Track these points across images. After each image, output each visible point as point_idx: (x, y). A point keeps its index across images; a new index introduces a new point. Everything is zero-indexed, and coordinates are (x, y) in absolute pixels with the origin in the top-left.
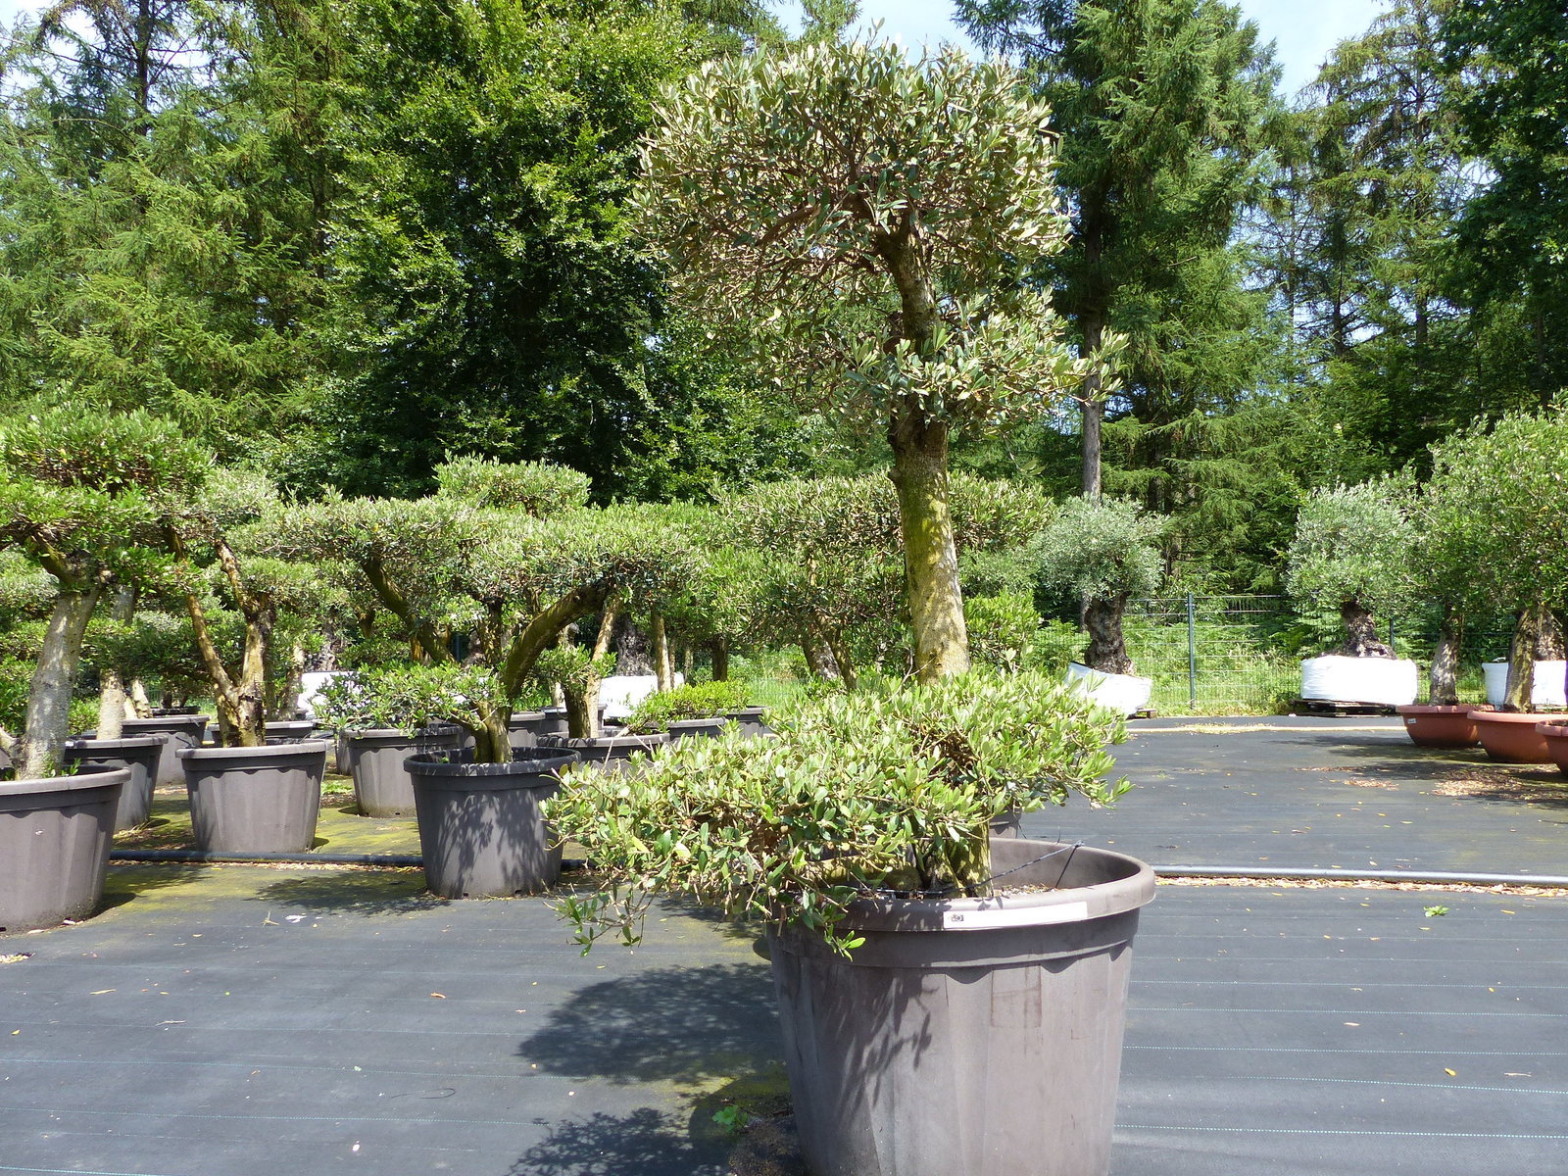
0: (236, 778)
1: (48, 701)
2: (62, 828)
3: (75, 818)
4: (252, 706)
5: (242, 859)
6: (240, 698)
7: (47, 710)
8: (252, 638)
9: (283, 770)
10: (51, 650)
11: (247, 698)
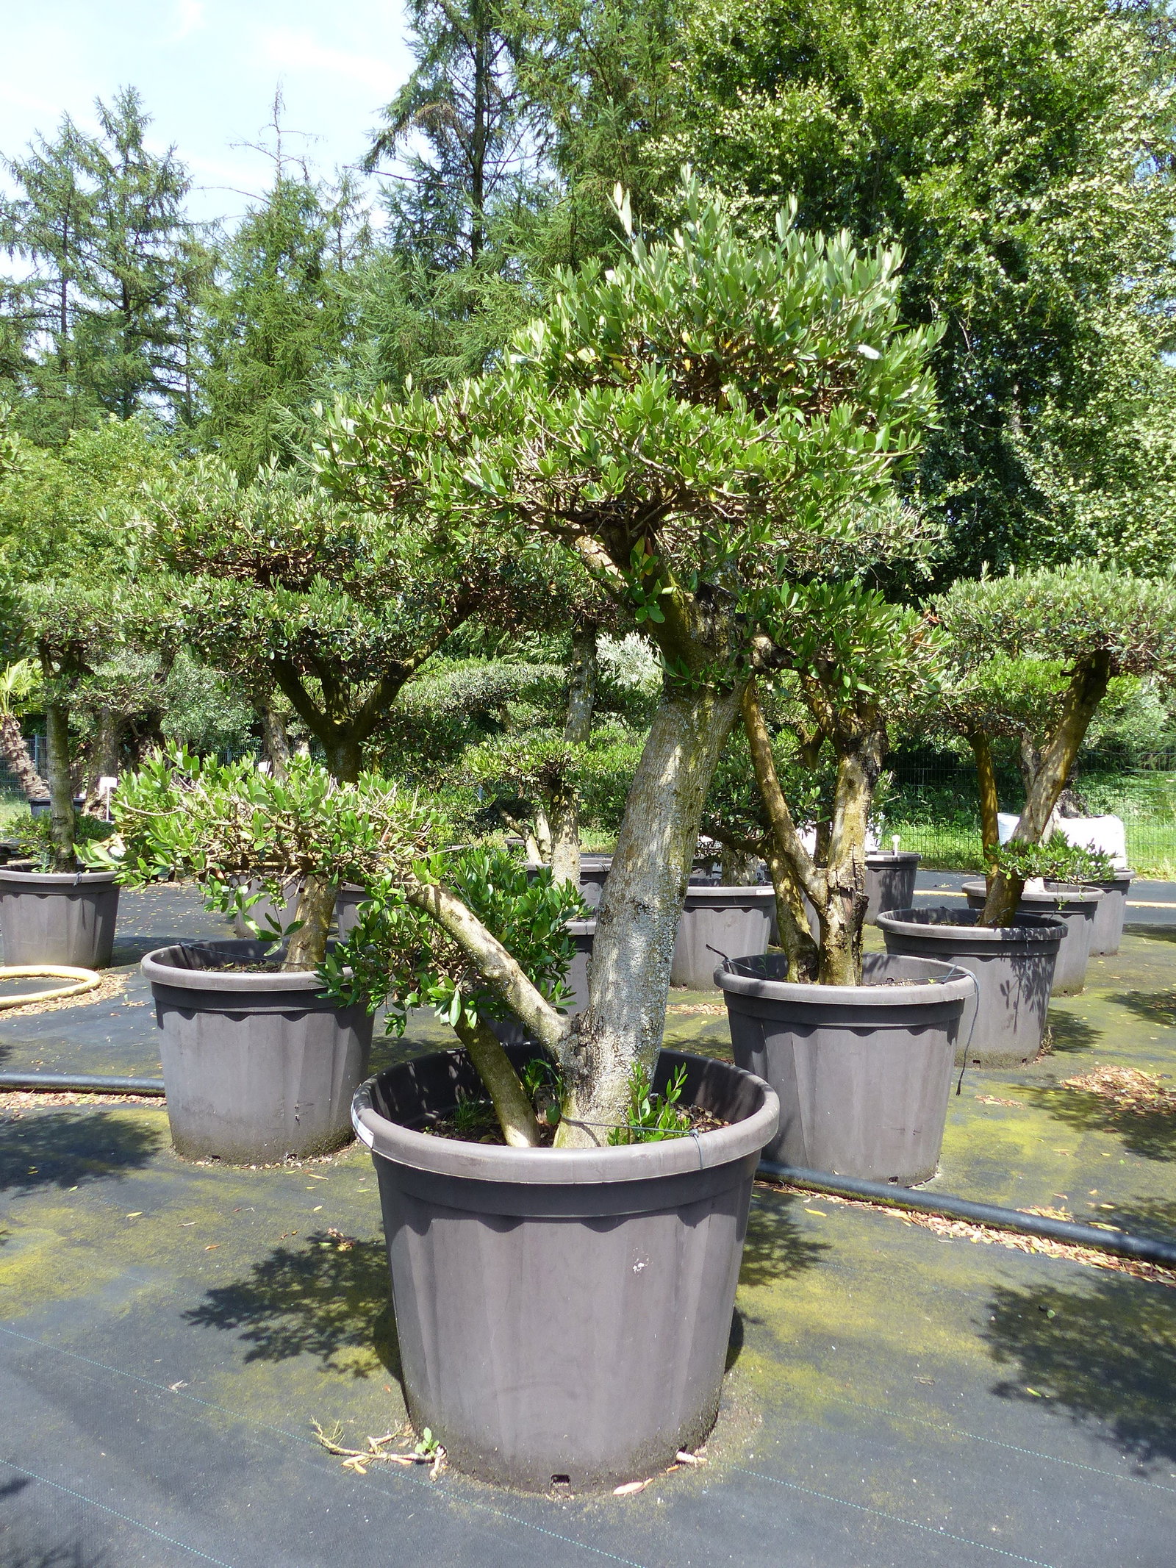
0: (837, 1040)
1: (638, 942)
2: (680, 1250)
3: (703, 1225)
4: (849, 905)
5: (851, 1194)
6: (830, 891)
7: (637, 961)
8: (851, 784)
9: (916, 1030)
10: (648, 826)
11: (844, 892)
